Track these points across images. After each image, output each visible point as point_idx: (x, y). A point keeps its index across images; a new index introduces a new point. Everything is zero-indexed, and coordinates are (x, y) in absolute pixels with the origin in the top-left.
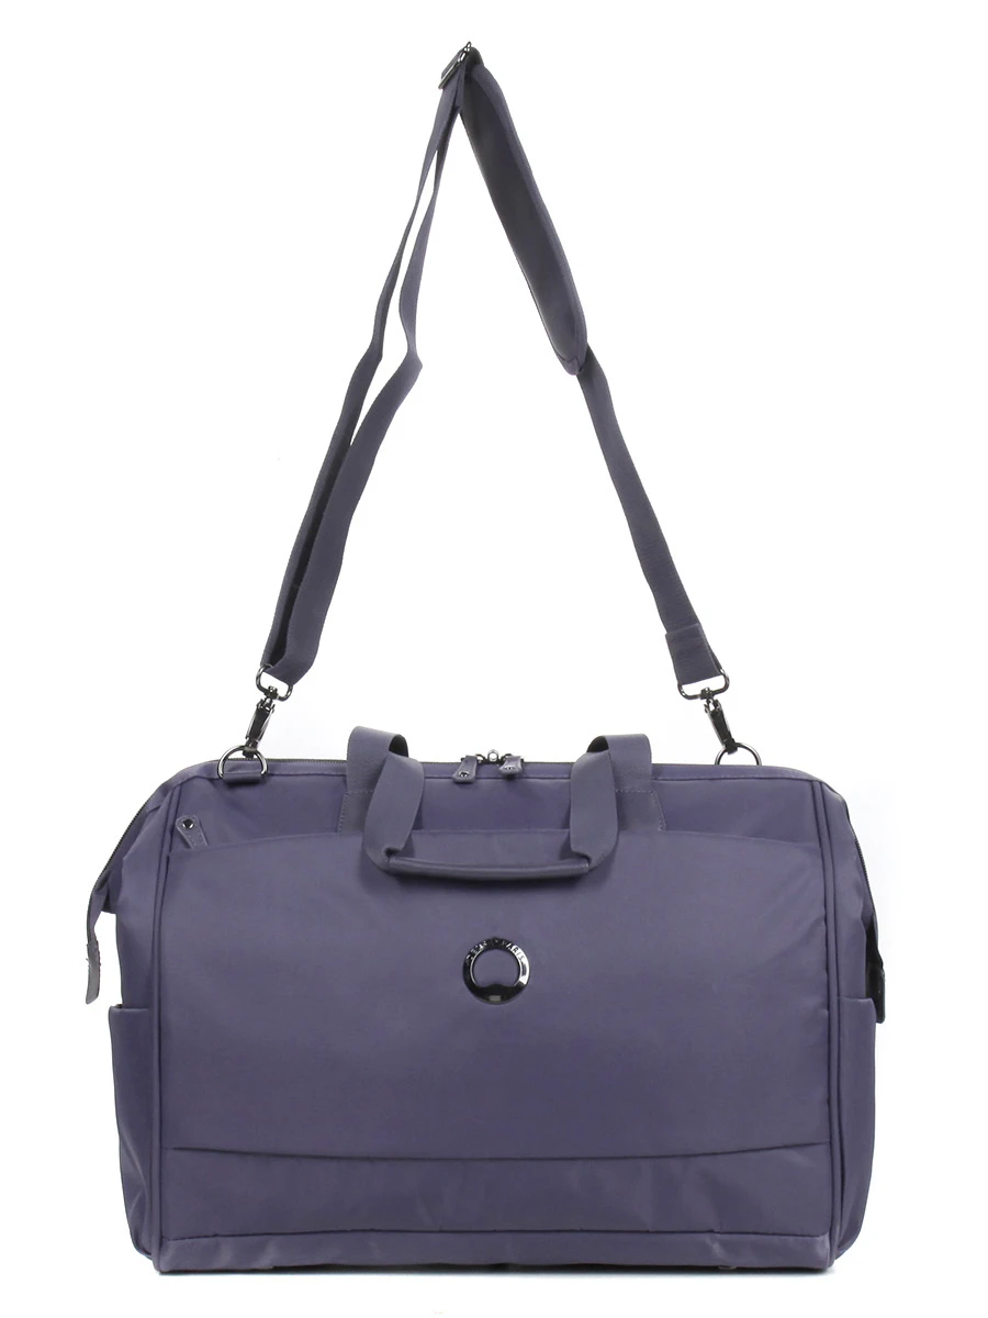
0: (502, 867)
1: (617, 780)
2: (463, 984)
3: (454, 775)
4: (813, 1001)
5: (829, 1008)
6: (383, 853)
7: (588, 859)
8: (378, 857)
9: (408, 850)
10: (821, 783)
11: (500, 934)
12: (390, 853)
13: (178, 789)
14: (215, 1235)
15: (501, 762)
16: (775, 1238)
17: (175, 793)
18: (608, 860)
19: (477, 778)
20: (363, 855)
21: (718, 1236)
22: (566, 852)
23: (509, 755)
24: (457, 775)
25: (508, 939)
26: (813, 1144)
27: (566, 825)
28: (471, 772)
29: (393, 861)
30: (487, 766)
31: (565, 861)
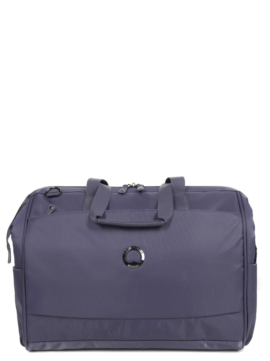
0: (136, 223)
1: (173, 192)
2: (123, 262)
3: (119, 191)
4: (239, 266)
5: (244, 267)
6: (95, 218)
7: (164, 220)
8: (94, 219)
9: (104, 216)
10: (240, 192)
11: (135, 245)
12: (98, 217)
13: (32, 197)
14: (44, 341)
15: (136, 187)
16: (225, 342)
17: (32, 198)
18: (170, 220)
19: (126, 192)
20: (89, 218)
21: (207, 341)
22: (156, 218)
23: (139, 184)
24: (120, 191)
25: (138, 247)
26: (238, 312)
27: (156, 208)
28: (124, 190)
29: (99, 220)
30: (131, 188)
31: (156, 221)
